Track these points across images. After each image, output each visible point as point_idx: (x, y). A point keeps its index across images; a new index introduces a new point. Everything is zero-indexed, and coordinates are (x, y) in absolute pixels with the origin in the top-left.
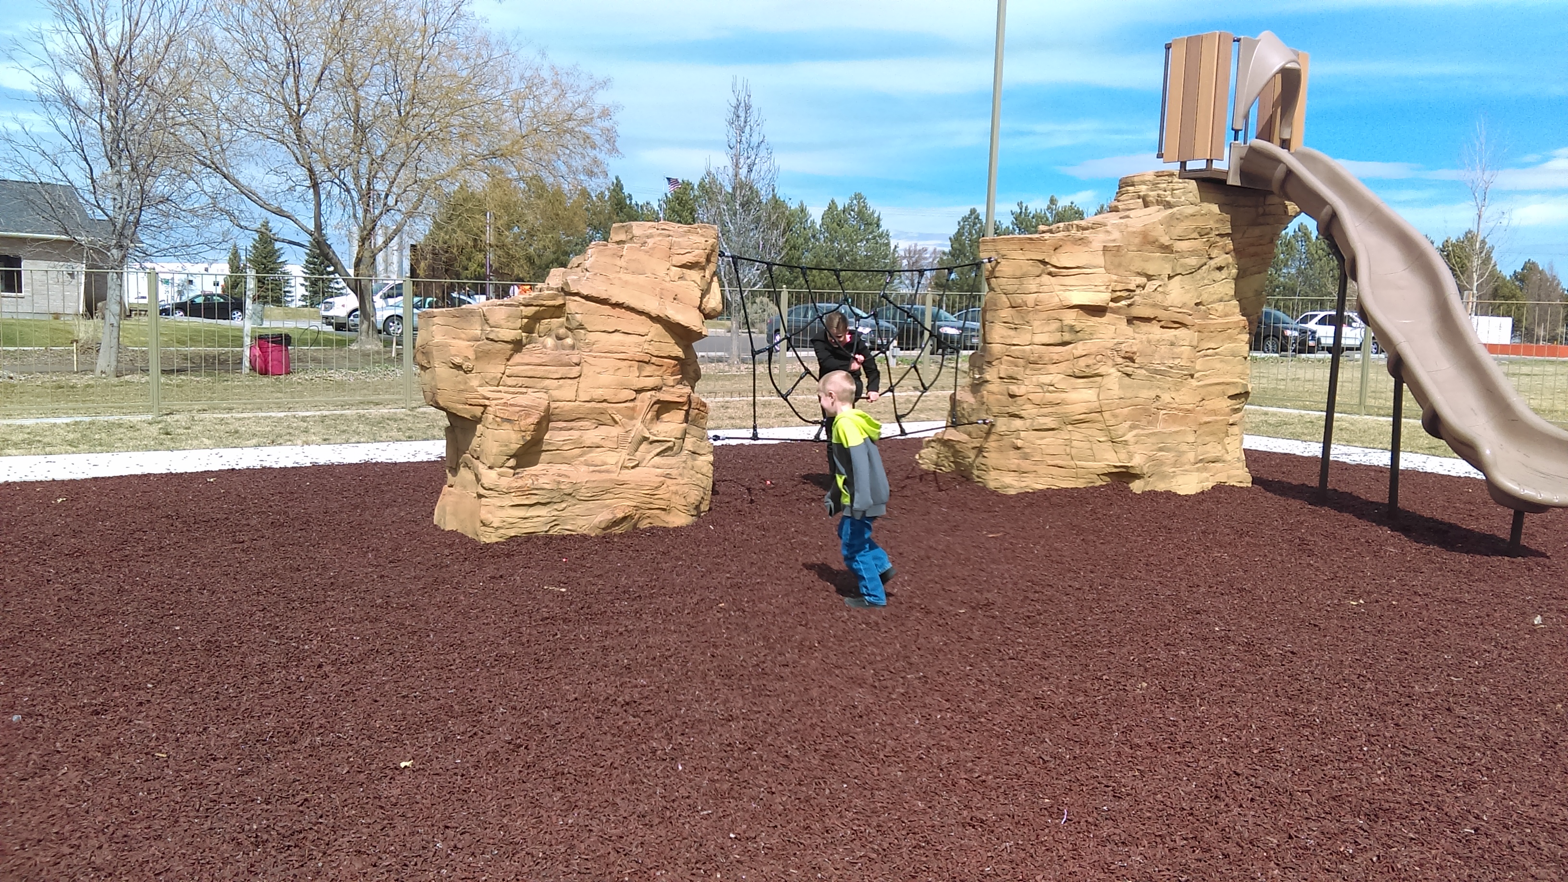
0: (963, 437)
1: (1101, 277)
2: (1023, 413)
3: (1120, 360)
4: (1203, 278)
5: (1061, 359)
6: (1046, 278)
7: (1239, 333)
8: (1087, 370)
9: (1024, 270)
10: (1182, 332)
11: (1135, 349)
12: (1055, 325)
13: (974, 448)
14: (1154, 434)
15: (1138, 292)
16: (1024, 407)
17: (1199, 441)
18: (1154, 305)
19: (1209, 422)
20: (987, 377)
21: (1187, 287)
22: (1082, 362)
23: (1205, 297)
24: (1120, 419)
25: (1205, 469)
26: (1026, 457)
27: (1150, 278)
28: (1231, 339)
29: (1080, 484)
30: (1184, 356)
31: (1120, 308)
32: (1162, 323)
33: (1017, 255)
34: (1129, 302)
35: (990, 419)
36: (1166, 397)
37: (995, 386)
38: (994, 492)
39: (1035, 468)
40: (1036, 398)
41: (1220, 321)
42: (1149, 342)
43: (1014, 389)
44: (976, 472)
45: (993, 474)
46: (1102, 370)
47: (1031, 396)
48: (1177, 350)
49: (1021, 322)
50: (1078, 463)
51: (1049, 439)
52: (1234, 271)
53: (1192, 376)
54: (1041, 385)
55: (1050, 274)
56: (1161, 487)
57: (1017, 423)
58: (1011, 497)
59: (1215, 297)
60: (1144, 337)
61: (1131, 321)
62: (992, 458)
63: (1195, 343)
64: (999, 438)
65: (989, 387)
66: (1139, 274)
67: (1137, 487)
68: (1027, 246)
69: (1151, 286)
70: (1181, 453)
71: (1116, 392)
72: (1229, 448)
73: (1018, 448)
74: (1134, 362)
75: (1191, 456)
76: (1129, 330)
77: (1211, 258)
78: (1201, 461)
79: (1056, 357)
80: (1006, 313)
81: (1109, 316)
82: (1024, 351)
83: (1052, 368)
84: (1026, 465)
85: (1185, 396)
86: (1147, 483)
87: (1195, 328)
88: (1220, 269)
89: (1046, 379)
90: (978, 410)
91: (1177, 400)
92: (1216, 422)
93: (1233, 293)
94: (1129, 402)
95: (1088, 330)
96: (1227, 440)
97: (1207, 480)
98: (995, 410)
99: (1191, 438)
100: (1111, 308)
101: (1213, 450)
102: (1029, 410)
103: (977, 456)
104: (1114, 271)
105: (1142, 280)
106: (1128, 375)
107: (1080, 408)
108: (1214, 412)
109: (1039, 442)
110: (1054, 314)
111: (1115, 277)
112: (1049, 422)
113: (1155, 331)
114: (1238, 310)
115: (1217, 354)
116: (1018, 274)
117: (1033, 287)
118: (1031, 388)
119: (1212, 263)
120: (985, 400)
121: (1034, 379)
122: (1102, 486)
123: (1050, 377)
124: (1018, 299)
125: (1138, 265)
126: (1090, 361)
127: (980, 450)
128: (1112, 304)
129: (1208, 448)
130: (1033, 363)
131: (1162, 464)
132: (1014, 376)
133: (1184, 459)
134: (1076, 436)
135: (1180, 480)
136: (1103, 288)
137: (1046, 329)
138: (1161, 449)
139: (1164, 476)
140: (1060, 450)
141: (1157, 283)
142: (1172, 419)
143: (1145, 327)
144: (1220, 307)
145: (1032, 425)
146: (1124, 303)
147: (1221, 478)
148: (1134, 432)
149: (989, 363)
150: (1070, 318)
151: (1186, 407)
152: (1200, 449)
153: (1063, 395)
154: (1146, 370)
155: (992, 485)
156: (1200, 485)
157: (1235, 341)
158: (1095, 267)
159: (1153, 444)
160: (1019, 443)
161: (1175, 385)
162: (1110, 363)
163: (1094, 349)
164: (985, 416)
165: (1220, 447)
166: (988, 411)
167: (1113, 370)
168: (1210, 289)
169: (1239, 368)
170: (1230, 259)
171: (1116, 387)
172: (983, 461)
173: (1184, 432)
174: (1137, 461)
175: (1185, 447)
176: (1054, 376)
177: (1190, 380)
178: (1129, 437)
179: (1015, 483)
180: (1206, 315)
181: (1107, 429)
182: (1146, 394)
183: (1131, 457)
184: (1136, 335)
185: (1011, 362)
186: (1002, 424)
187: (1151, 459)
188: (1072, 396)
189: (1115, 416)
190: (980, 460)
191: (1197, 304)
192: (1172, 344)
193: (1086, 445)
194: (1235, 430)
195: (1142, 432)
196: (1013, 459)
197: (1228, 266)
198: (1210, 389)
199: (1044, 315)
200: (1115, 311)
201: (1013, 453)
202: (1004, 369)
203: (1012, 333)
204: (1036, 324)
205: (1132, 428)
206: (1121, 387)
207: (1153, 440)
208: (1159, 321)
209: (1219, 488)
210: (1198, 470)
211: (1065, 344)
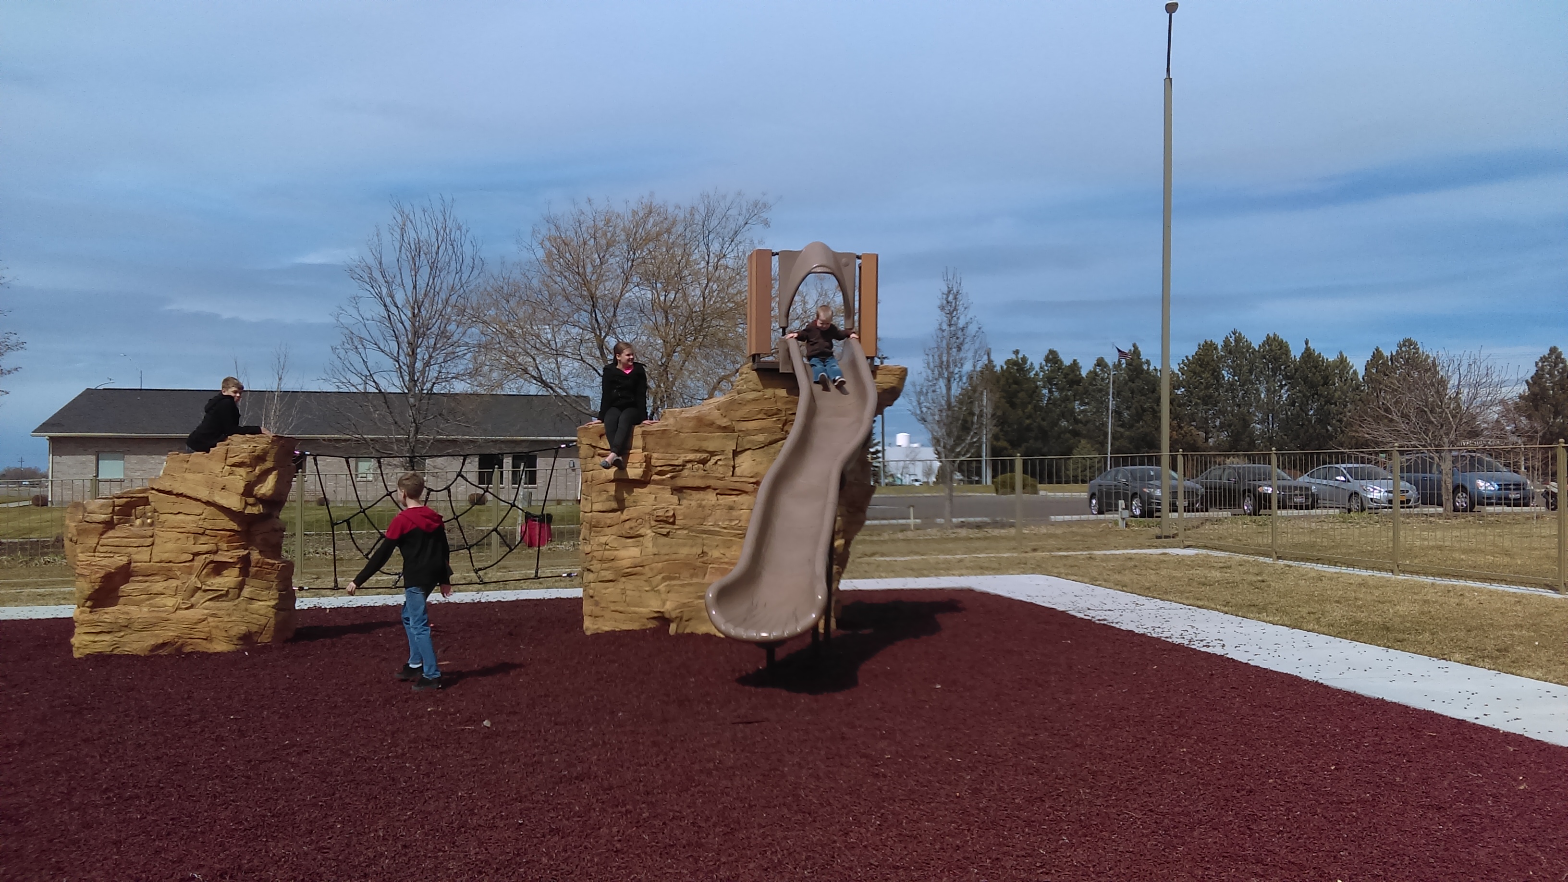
2: (592, 568)
5: (612, 523)
8: (631, 532)
16: (592, 563)
18: (706, 476)
22: (628, 525)
24: (656, 572)
29: (635, 626)
30: (744, 517)
32: (718, 491)
36: (714, 553)
43: (585, 548)
46: (642, 531)
47: (595, 554)
48: (737, 513)
49: (588, 494)
50: (632, 608)
51: (610, 589)
54: (600, 545)
57: (591, 576)
67: (672, 628)
71: (653, 549)
73: (592, 597)
74: (672, 524)
76: (674, 498)
79: (609, 522)
81: (651, 488)
83: (608, 530)
84: (596, 611)
86: (679, 627)
89: (603, 539)
91: (727, 555)
94: (665, 557)
95: (631, 499)
100: (654, 480)
105: (703, 456)
106: (664, 535)
107: (626, 563)
109: (604, 591)
110: (603, 487)
111: (656, 455)
112: (607, 574)
113: (710, 498)
118: (595, 548)
121: (597, 539)
122: (650, 628)
123: (606, 538)
126: (632, 524)
130: (595, 527)
132: (586, 537)
134: (628, 586)
137: (599, 499)
140: (619, 598)
143: (693, 495)
145: (598, 577)
146: (668, 476)
150: (612, 489)
153: (616, 552)
162: (648, 525)
163: (635, 515)
167: (649, 531)
171: (650, 545)
174: (670, 607)
176: (608, 537)
178: (663, 586)
181: (648, 581)
183: (665, 604)
184: (682, 502)
185: (586, 526)
186: (586, 578)
187: (679, 605)
188: (623, 553)
189: (652, 569)
192: (731, 508)
193: (637, 594)
196: (590, 607)
199: (597, 488)
201: (590, 601)
203: (586, 502)
206: (657, 545)
208: (715, 489)
211: (614, 510)
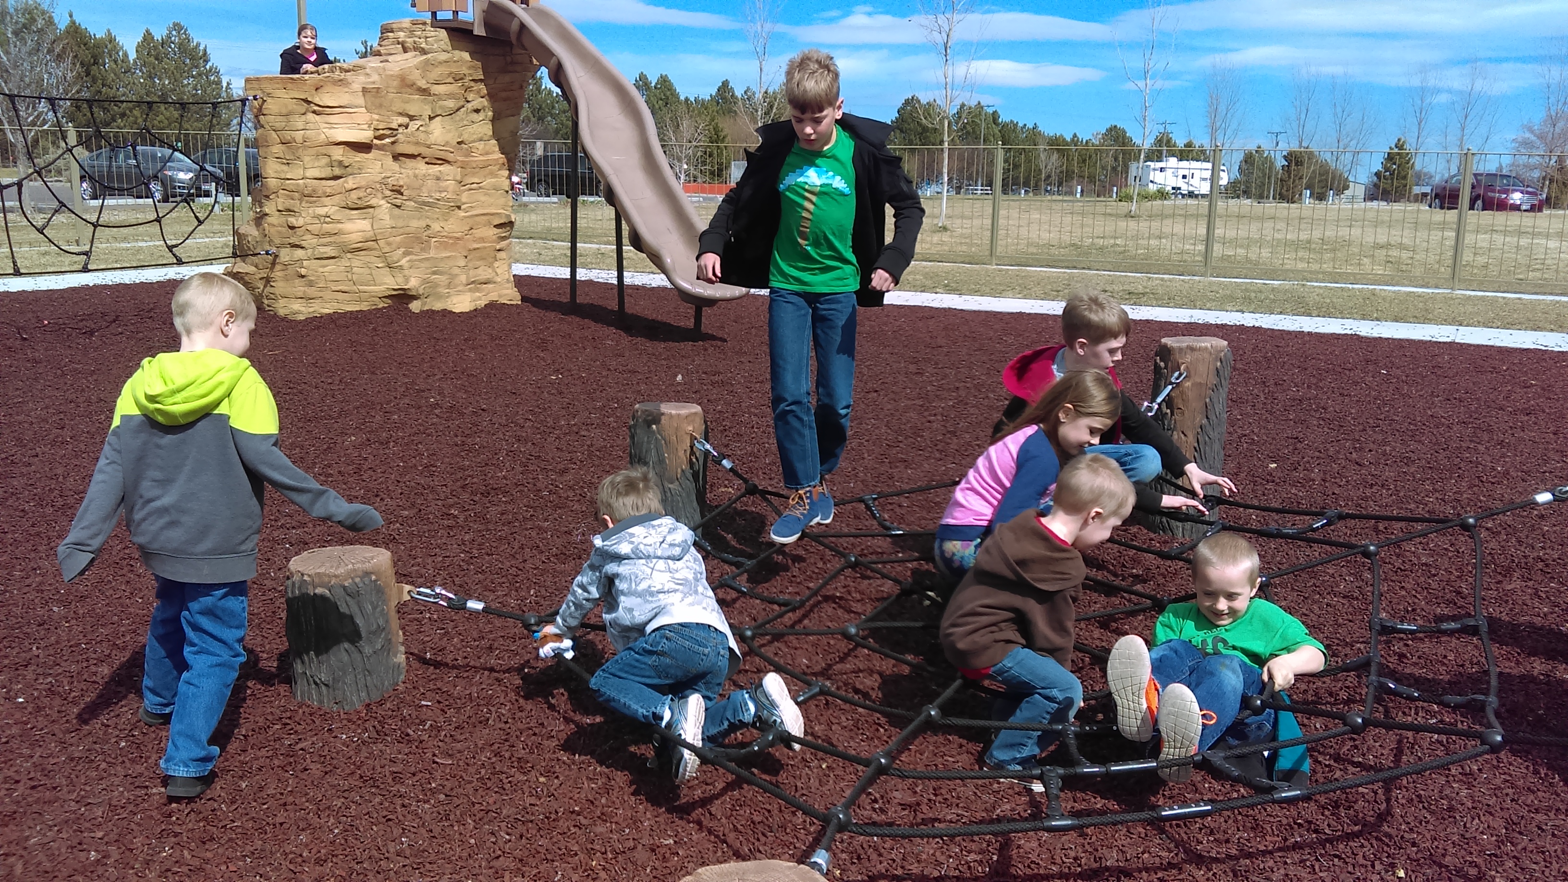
0: (251, 269)
1: (363, 116)
2: (304, 243)
3: (388, 193)
4: (462, 120)
5: (333, 192)
6: (311, 116)
7: (499, 170)
8: (359, 202)
9: (290, 108)
10: (445, 168)
11: (402, 183)
12: (324, 161)
13: (261, 279)
14: (427, 259)
15: (401, 130)
16: (304, 238)
17: (470, 265)
18: (417, 143)
19: (478, 249)
20: (267, 210)
21: (448, 128)
22: (354, 195)
23: (465, 137)
24: (394, 246)
25: (478, 290)
26: (311, 284)
27: (412, 118)
28: (493, 175)
29: (365, 307)
30: (451, 189)
31: (384, 145)
32: (427, 160)
33: (281, 93)
34: (392, 139)
35: (274, 250)
36: (436, 227)
37: (274, 219)
38: (284, 319)
39: (321, 294)
40: (314, 228)
41: (482, 158)
42: (416, 176)
43: (292, 221)
44: (266, 302)
45: (282, 302)
46: (373, 202)
47: (309, 227)
48: (443, 184)
49: (292, 157)
50: (360, 288)
51: (330, 267)
52: (490, 114)
53: (459, 208)
54: (318, 217)
55: (314, 112)
56: (438, 306)
57: (300, 253)
58: (300, 322)
59: (475, 136)
60: (411, 172)
61: (396, 157)
62: (280, 286)
63: (459, 178)
64: (284, 267)
65: (269, 219)
66: (401, 114)
67: (415, 306)
68: (289, 86)
69: (413, 126)
70: (453, 276)
71: (387, 221)
72: (498, 270)
73: (303, 277)
74: (402, 194)
75: (463, 278)
76: (395, 166)
77: (468, 102)
78: (473, 282)
79: (328, 190)
80: (277, 149)
81: (374, 153)
82: (298, 185)
83: (327, 201)
84: (311, 292)
85: (453, 225)
86: (424, 304)
87: (459, 164)
88: (477, 111)
89: (322, 211)
90: (262, 242)
91: (446, 229)
92: (485, 248)
93: (491, 133)
94: (402, 231)
95: (357, 165)
96: (496, 264)
97: (480, 299)
98: (277, 241)
99: (462, 263)
100: (376, 145)
101: (484, 273)
102: (309, 241)
103: (265, 286)
104: (376, 111)
105: (406, 120)
106: (397, 206)
107: (356, 237)
108: (482, 240)
109: (321, 270)
110: (323, 150)
111: (376, 117)
112: (329, 251)
113: (421, 167)
114: (497, 149)
115: (480, 188)
116: (284, 111)
117: (300, 125)
118: (308, 220)
119: (469, 105)
120: (267, 232)
121: (311, 211)
122: (384, 308)
123: (326, 209)
124: (287, 135)
125: (398, 106)
126: (361, 193)
127: (267, 281)
128: (376, 141)
129: (479, 271)
130: (309, 196)
131: (437, 285)
132: (292, 208)
133: (457, 281)
134: (355, 263)
135: (455, 299)
136: (365, 127)
137: (316, 164)
138: (434, 273)
139: (439, 297)
140: (342, 276)
141: (419, 123)
142: (444, 246)
143: (410, 163)
144: (480, 145)
145: (313, 254)
146: (388, 140)
147: (493, 297)
148: (408, 258)
149: (267, 197)
150: (338, 153)
151: (455, 235)
152: (472, 272)
153: (340, 226)
154: (415, 202)
155: (282, 312)
156: (473, 304)
157: (496, 176)
158: (356, 107)
159: (427, 268)
160: (303, 271)
161: (443, 215)
162: (380, 195)
163: (363, 183)
164: (268, 248)
165: (490, 271)
166: (270, 242)
167: (383, 202)
168: (470, 129)
169: (502, 201)
170: (485, 102)
171: (387, 217)
172: (272, 290)
173: (455, 257)
174: (413, 283)
175: (456, 271)
176: (329, 208)
177: (457, 210)
178: (404, 262)
179: (303, 309)
180: (469, 153)
181: (383, 256)
182: (416, 224)
183: (407, 281)
184: (403, 171)
185: (288, 196)
186: (285, 255)
187: (425, 281)
188: (348, 226)
189: (389, 244)
190: (268, 289)
191: (459, 143)
192: (438, 179)
193: (367, 271)
194: (502, 255)
195: (414, 257)
196: (300, 288)
197: (484, 108)
198: (478, 219)
199: (313, 151)
200: (380, 148)
201: (298, 281)
202: (281, 202)
203: (285, 168)
204: (307, 159)
205: (405, 254)
206: (392, 217)
207: (427, 264)
208: (423, 158)
209: (492, 305)
210: (470, 290)
211: (336, 178)
